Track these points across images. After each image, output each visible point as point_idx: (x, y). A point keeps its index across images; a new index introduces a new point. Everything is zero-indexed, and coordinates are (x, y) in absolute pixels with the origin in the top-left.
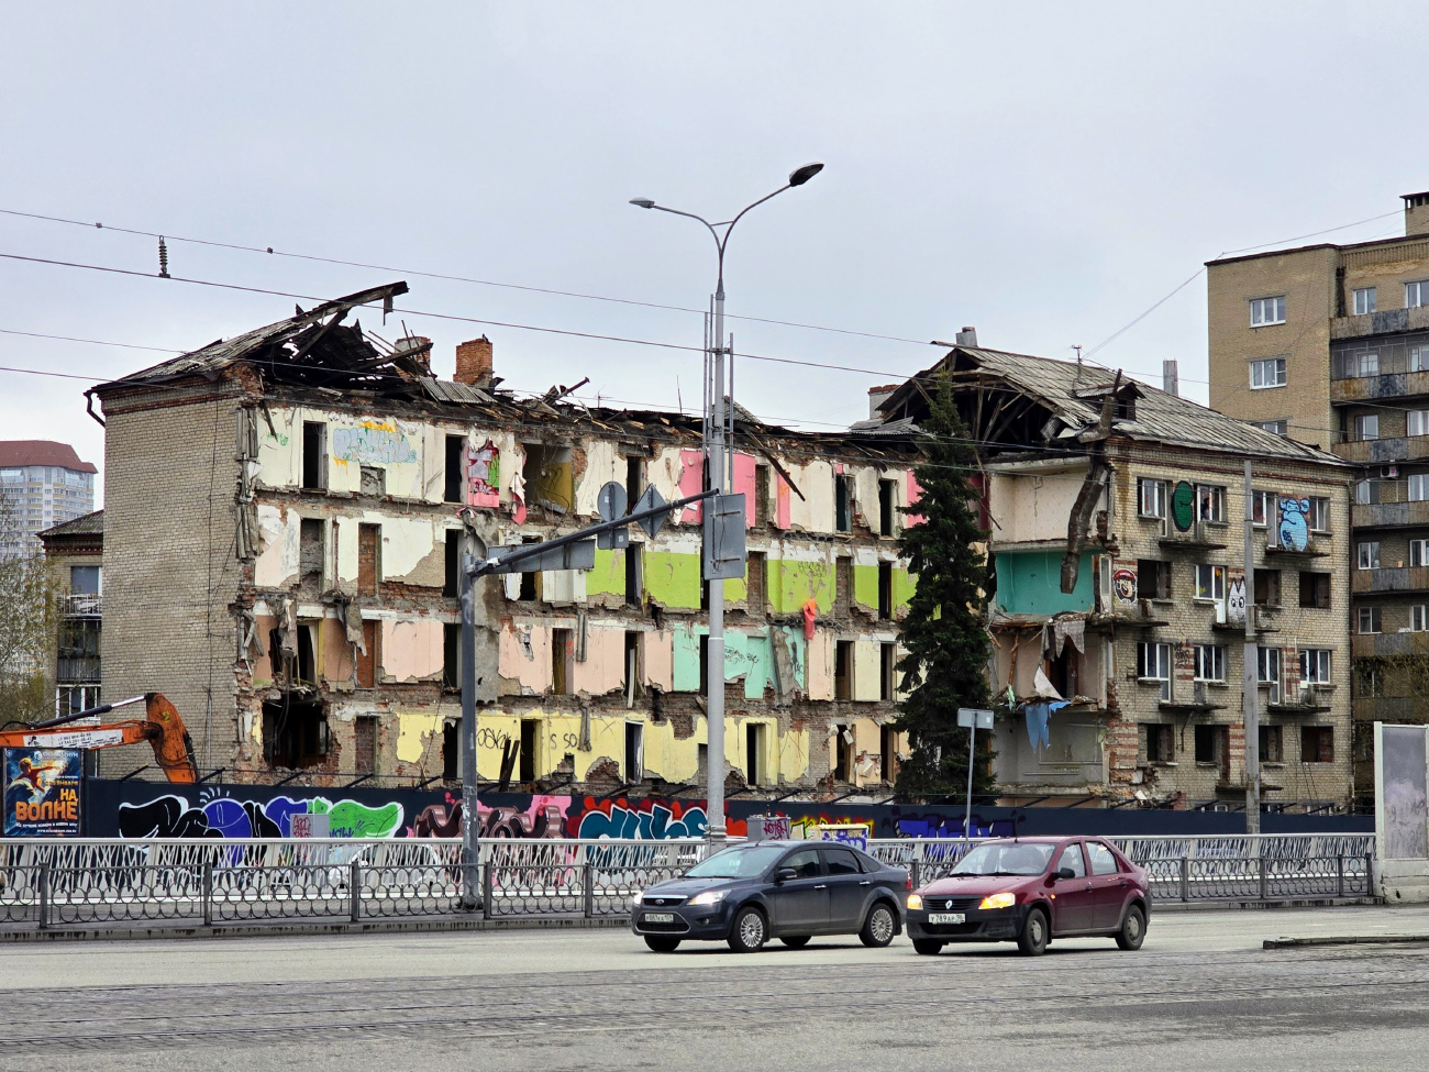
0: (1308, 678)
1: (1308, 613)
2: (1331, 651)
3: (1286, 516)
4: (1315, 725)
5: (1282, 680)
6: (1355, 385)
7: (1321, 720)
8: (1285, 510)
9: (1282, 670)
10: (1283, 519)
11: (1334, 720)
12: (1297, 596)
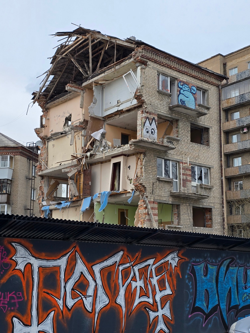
0: (197, 181)
1: (196, 146)
2: (210, 168)
3: (182, 91)
4: (201, 206)
5: (180, 179)
6: (231, 100)
7: (205, 204)
8: (181, 89)
9: (180, 174)
10: (180, 93)
11: (212, 205)
12: (189, 135)
